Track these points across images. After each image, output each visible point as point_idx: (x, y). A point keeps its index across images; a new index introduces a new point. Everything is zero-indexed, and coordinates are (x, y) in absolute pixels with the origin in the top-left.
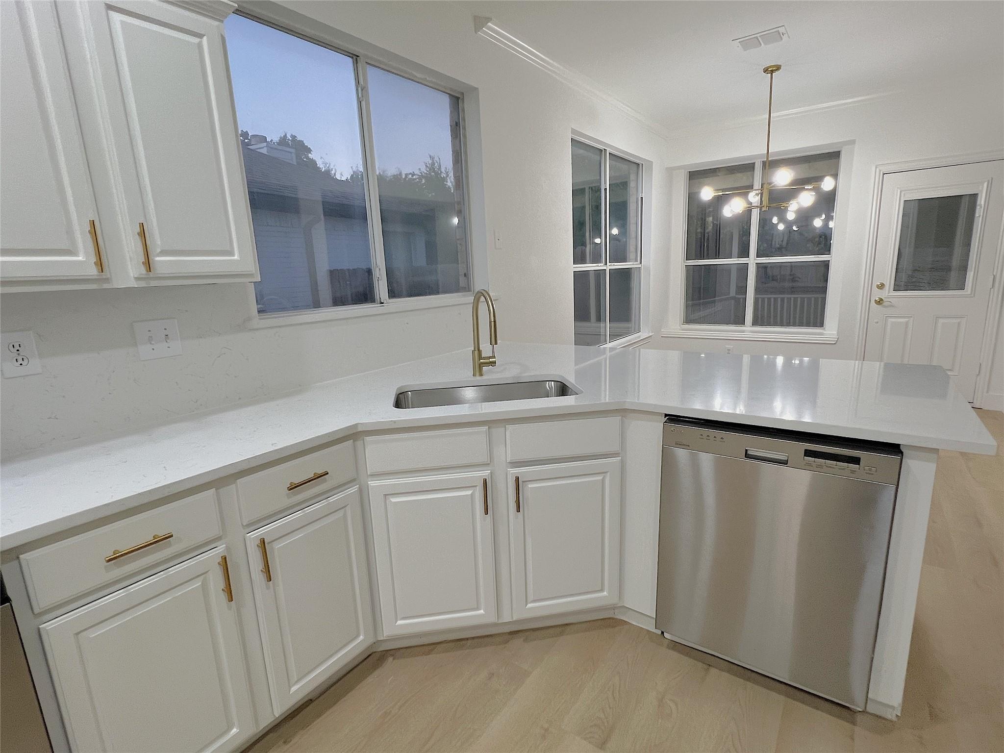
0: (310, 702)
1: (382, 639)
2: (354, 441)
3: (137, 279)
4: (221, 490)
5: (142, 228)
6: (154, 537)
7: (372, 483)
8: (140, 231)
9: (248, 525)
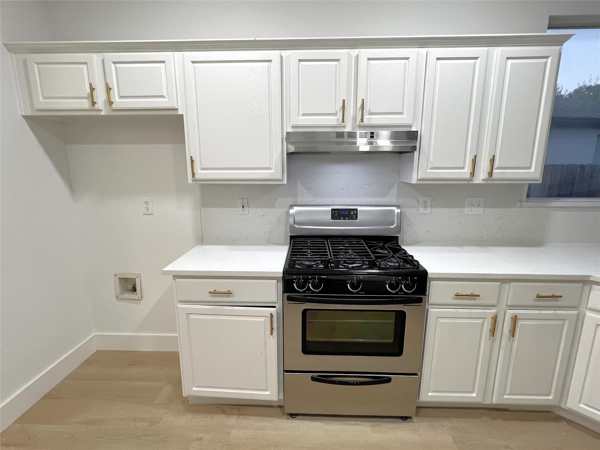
0: (507, 410)
1: (563, 407)
2: (583, 285)
3: (483, 180)
4: (502, 285)
5: (493, 157)
6: (472, 293)
7: (589, 314)
8: (492, 158)
9: (509, 306)
